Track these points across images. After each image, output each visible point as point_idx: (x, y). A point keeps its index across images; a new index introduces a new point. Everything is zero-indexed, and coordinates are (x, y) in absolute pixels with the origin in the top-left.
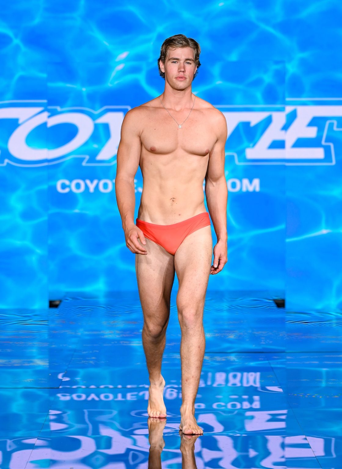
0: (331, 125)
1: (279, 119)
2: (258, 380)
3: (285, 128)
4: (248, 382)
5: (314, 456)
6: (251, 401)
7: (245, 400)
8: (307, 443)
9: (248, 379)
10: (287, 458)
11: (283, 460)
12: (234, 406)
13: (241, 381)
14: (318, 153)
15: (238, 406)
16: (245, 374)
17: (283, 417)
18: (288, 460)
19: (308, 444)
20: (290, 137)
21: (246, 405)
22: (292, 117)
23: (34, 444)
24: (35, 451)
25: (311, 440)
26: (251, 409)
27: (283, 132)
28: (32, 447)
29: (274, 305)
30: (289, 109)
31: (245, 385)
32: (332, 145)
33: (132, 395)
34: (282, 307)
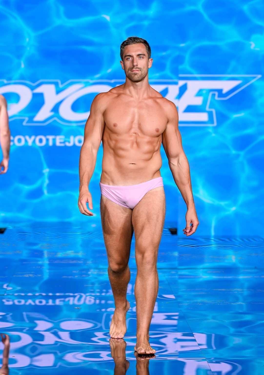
14: (204, 117)
17: (176, 318)
29: (169, 232)
30: (181, 83)
33: (60, 301)
34: (175, 235)
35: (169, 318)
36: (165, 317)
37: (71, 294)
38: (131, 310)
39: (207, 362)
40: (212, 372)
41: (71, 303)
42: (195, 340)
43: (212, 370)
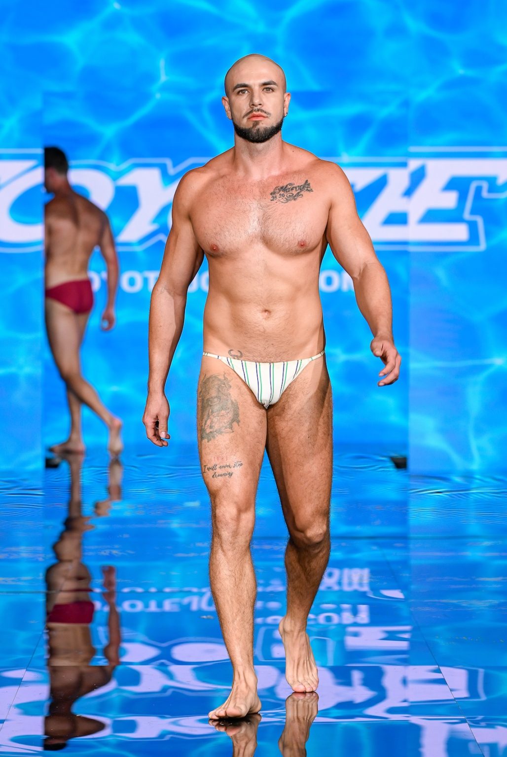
0: (479, 190)
1: (399, 179)
2: (366, 580)
3: (409, 192)
4: (350, 584)
5: (452, 698)
6: (355, 612)
7: (345, 610)
8: (442, 677)
9: (350, 578)
10: (412, 702)
11: (405, 704)
12: (329, 619)
13: (339, 583)
14: (459, 232)
15: (335, 618)
16: (346, 571)
18: (413, 704)
19: (444, 679)
20: (416, 207)
21: (347, 618)
22: (418, 178)
23: (22, 679)
24: (23, 689)
25: (447, 672)
26: (355, 624)
27: (405, 200)
28: (18, 682)
30: (414, 164)
31: (346, 588)
32: (480, 220)
34: (403, 469)
35: (391, 636)
36: (383, 635)
37: (195, 590)
38: (315, 620)
39: (469, 725)
40: (478, 745)
41: (194, 607)
42: (442, 682)
43: (478, 741)
